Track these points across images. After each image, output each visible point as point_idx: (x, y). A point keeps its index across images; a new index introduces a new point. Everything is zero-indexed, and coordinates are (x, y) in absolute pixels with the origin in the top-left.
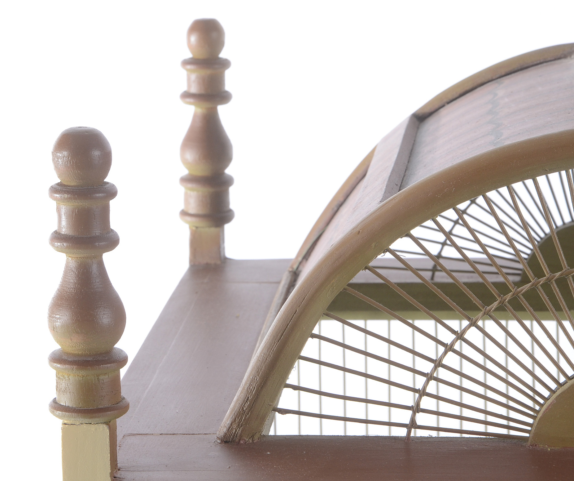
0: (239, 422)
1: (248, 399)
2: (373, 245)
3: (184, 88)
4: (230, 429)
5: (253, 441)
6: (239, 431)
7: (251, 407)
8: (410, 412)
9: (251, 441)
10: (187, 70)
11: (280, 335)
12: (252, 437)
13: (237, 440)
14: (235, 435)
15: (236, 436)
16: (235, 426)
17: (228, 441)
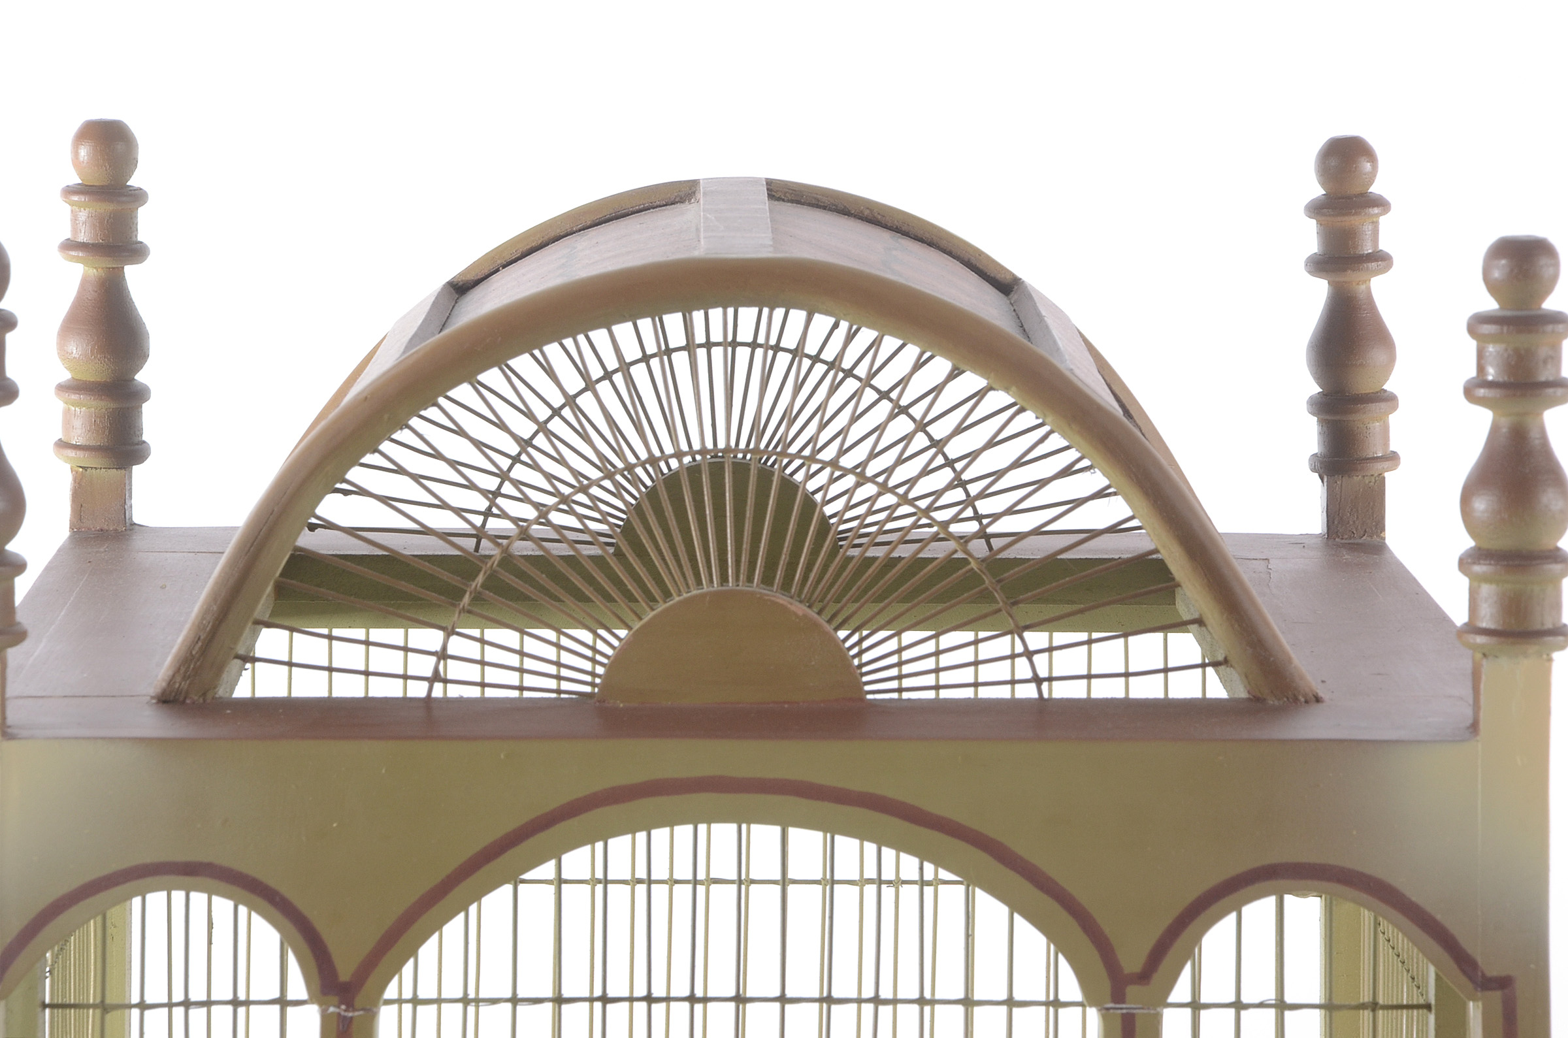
0: (186, 672)
1: (199, 639)
2: (386, 416)
3: (67, 234)
4: (171, 682)
5: (204, 700)
6: (185, 685)
7: (204, 651)
8: (434, 659)
9: (201, 700)
10: (72, 204)
11: (249, 545)
12: (203, 694)
13: (181, 699)
14: (179, 692)
15: (181, 693)
16: (178, 679)
17: (169, 699)
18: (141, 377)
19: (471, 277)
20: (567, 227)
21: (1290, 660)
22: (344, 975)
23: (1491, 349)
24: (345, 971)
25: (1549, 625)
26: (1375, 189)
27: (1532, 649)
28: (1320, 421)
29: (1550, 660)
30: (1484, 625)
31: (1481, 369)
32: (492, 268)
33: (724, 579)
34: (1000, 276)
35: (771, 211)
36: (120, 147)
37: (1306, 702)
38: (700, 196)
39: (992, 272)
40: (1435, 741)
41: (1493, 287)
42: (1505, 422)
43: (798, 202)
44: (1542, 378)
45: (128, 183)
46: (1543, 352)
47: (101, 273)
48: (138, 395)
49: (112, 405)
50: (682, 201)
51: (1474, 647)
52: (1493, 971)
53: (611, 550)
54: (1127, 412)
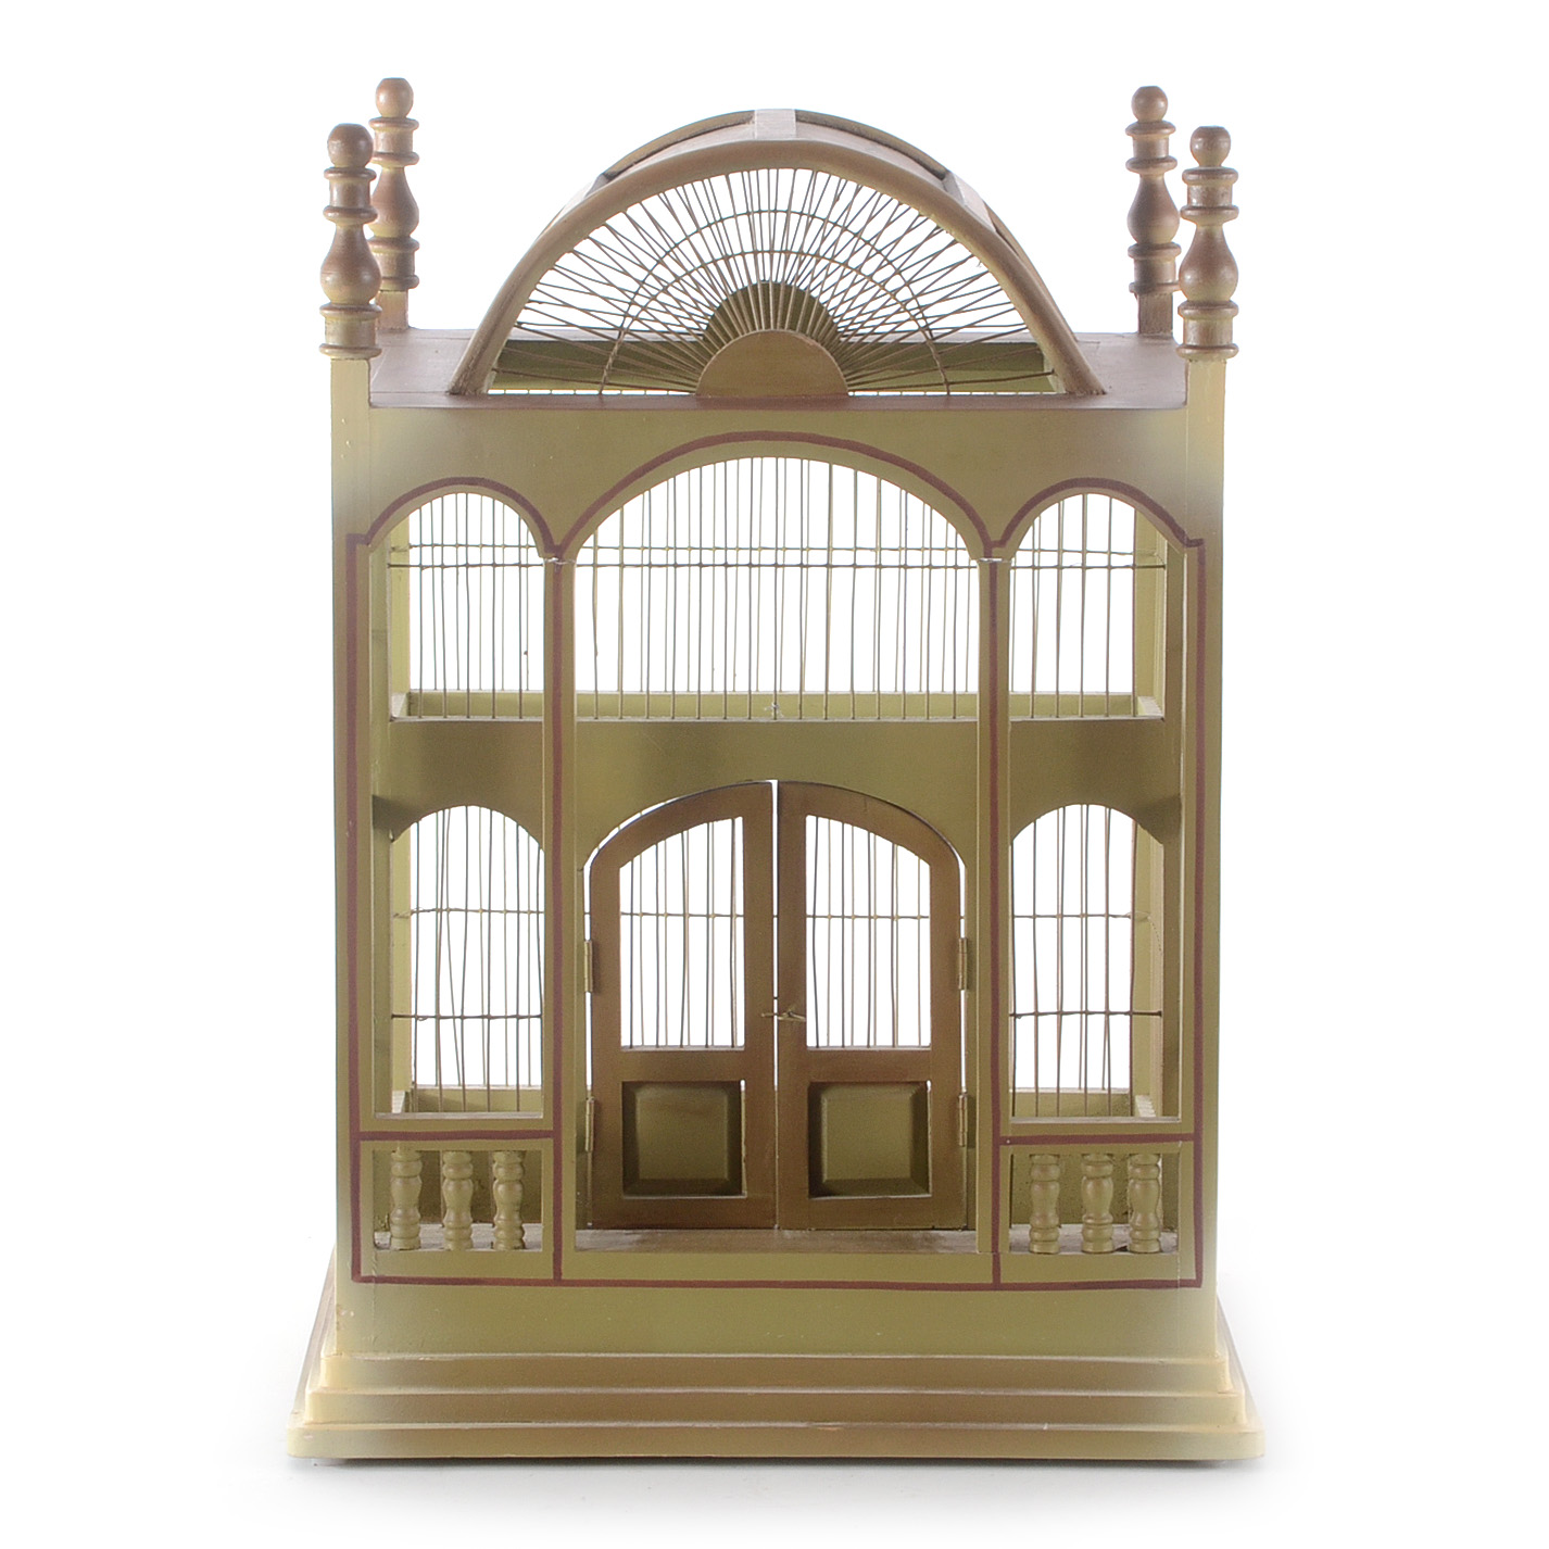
0: (465, 377)
1: (472, 359)
4: (457, 383)
6: (465, 385)
7: (475, 366)
12: (474, 390)
13: (463, 392)
14: (461, 388)
16: (461, 381)
17: (455, 392)
18: (413, 236)
19: (616, 170)
20: (675, 139)
21: (1088, 370)
22: (557, 542)
23: (1195, 188)
24: (557, 541)
25: (1225, 343)
26: (1166, 118)
27: (1216, 356)
28: (1135, 261)
29: (1225, 363)
30: (1190, 343)
31: (1189, 200)
32: (629, 164)
33: (768, 326)
34: (937, 169)
35: (797, 127)
36: (404, 94)
37: (1098, 394)
38: (756, 118)
39: (932, 166)
40: (1166, 409)
41: (1195, 154)
42: (1202, 229)
43: (815, 123)
44: (1221, 205)
45: (408, 116)
46: (1222, 189)
47: (392, 170)
48: (413, 246)
49: (398, 252)
50: (744, 123)
51: (1184, 356)
52: (1192, 537)
53: (701, 338)
54: (998, 231)
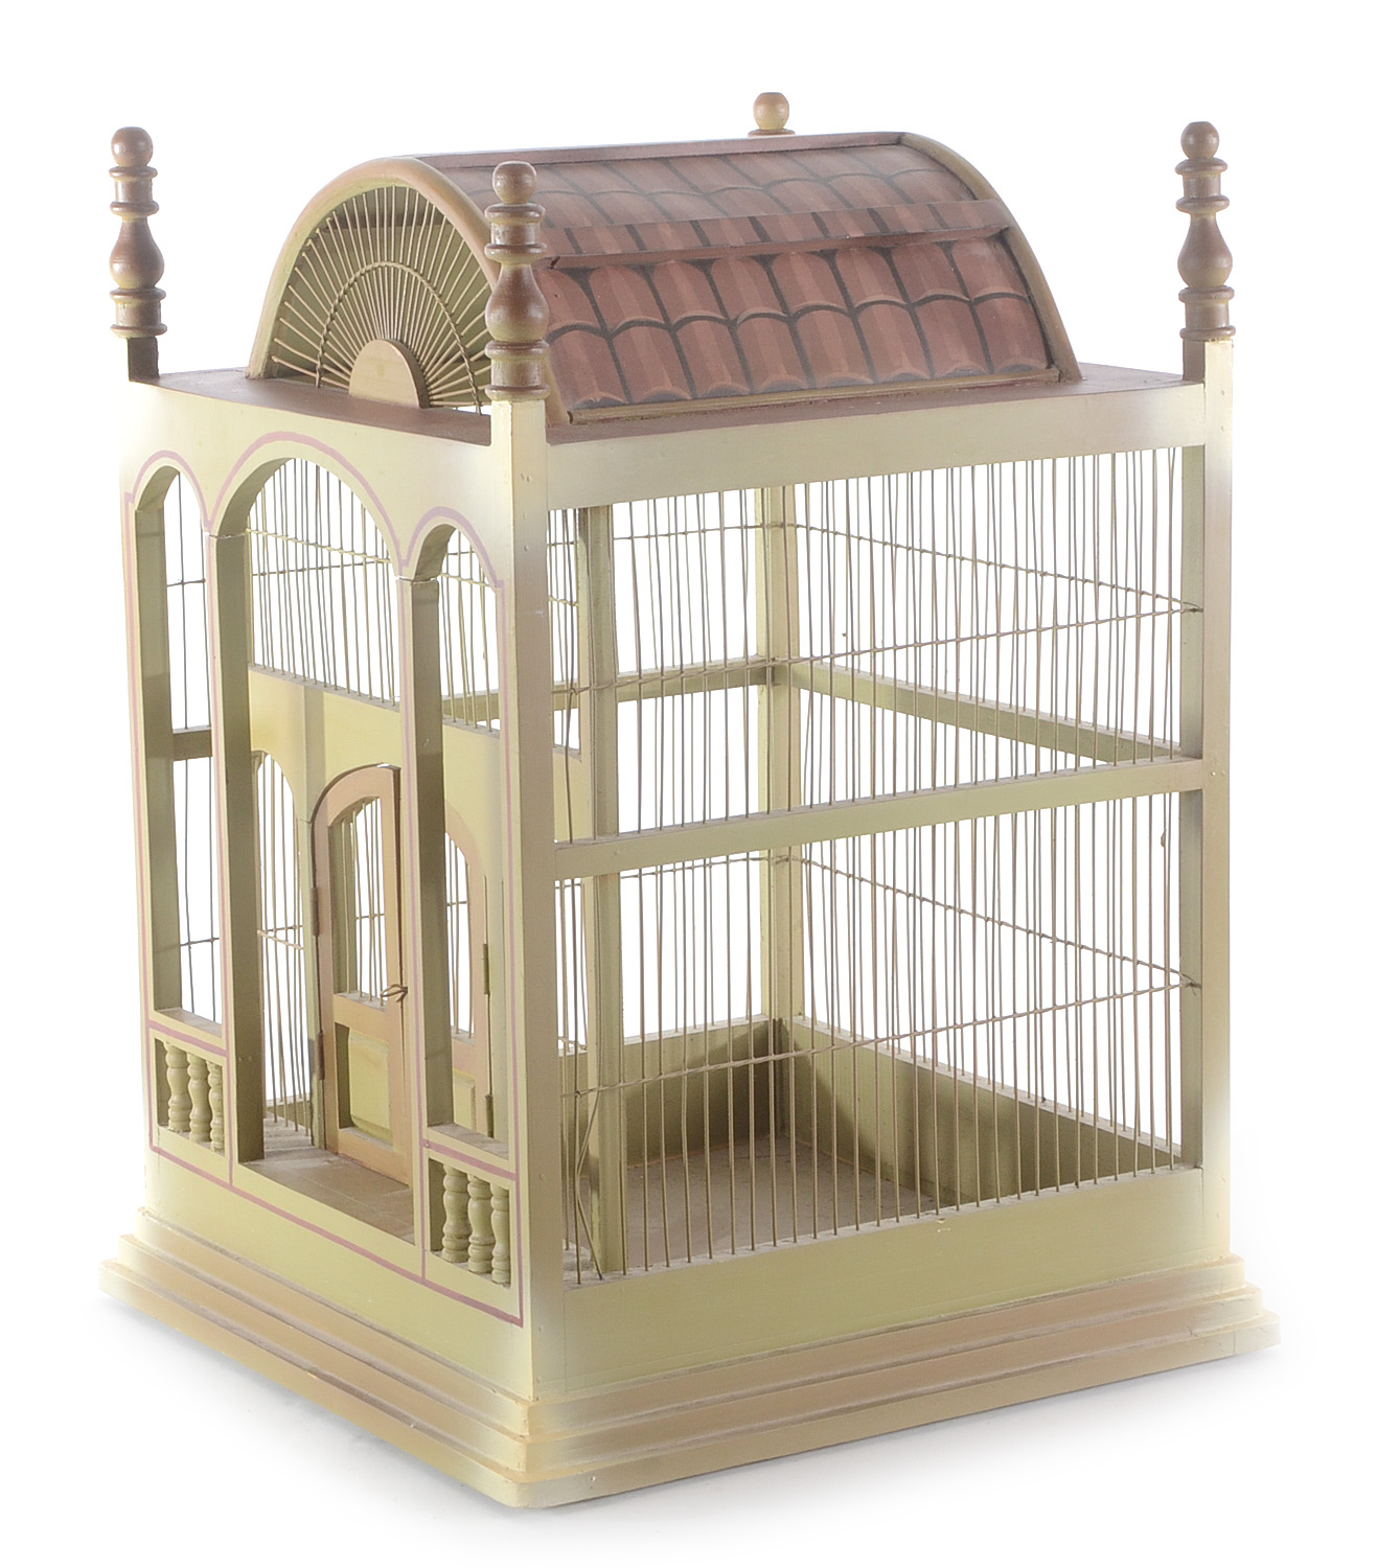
22: (209, 518)
26: (1217, 156)
